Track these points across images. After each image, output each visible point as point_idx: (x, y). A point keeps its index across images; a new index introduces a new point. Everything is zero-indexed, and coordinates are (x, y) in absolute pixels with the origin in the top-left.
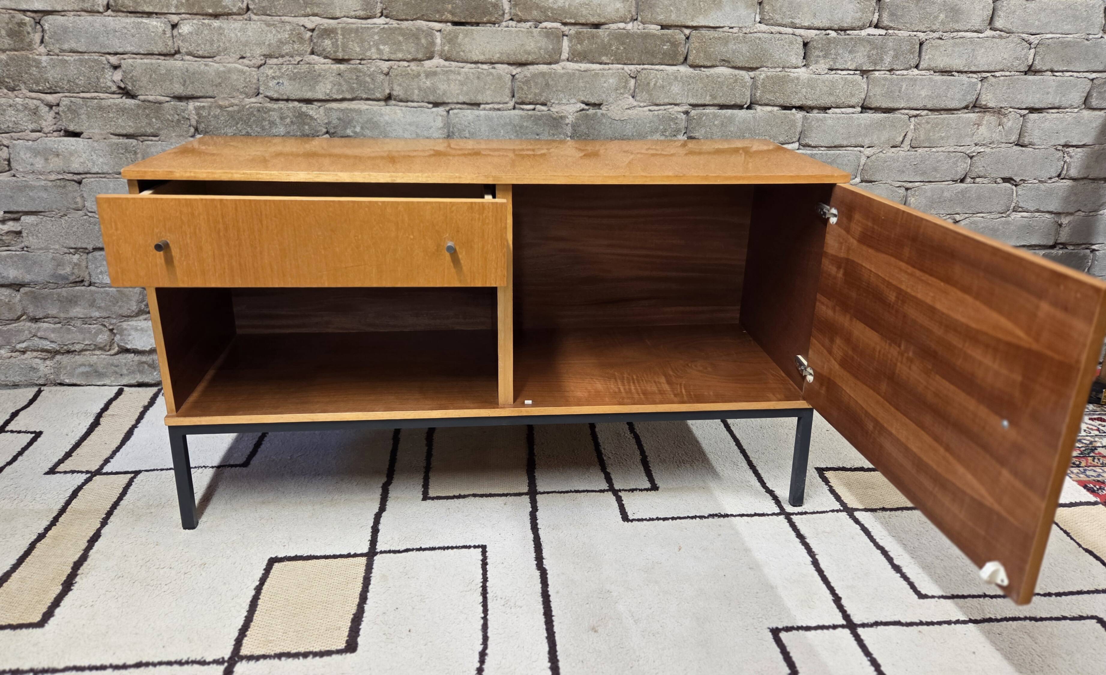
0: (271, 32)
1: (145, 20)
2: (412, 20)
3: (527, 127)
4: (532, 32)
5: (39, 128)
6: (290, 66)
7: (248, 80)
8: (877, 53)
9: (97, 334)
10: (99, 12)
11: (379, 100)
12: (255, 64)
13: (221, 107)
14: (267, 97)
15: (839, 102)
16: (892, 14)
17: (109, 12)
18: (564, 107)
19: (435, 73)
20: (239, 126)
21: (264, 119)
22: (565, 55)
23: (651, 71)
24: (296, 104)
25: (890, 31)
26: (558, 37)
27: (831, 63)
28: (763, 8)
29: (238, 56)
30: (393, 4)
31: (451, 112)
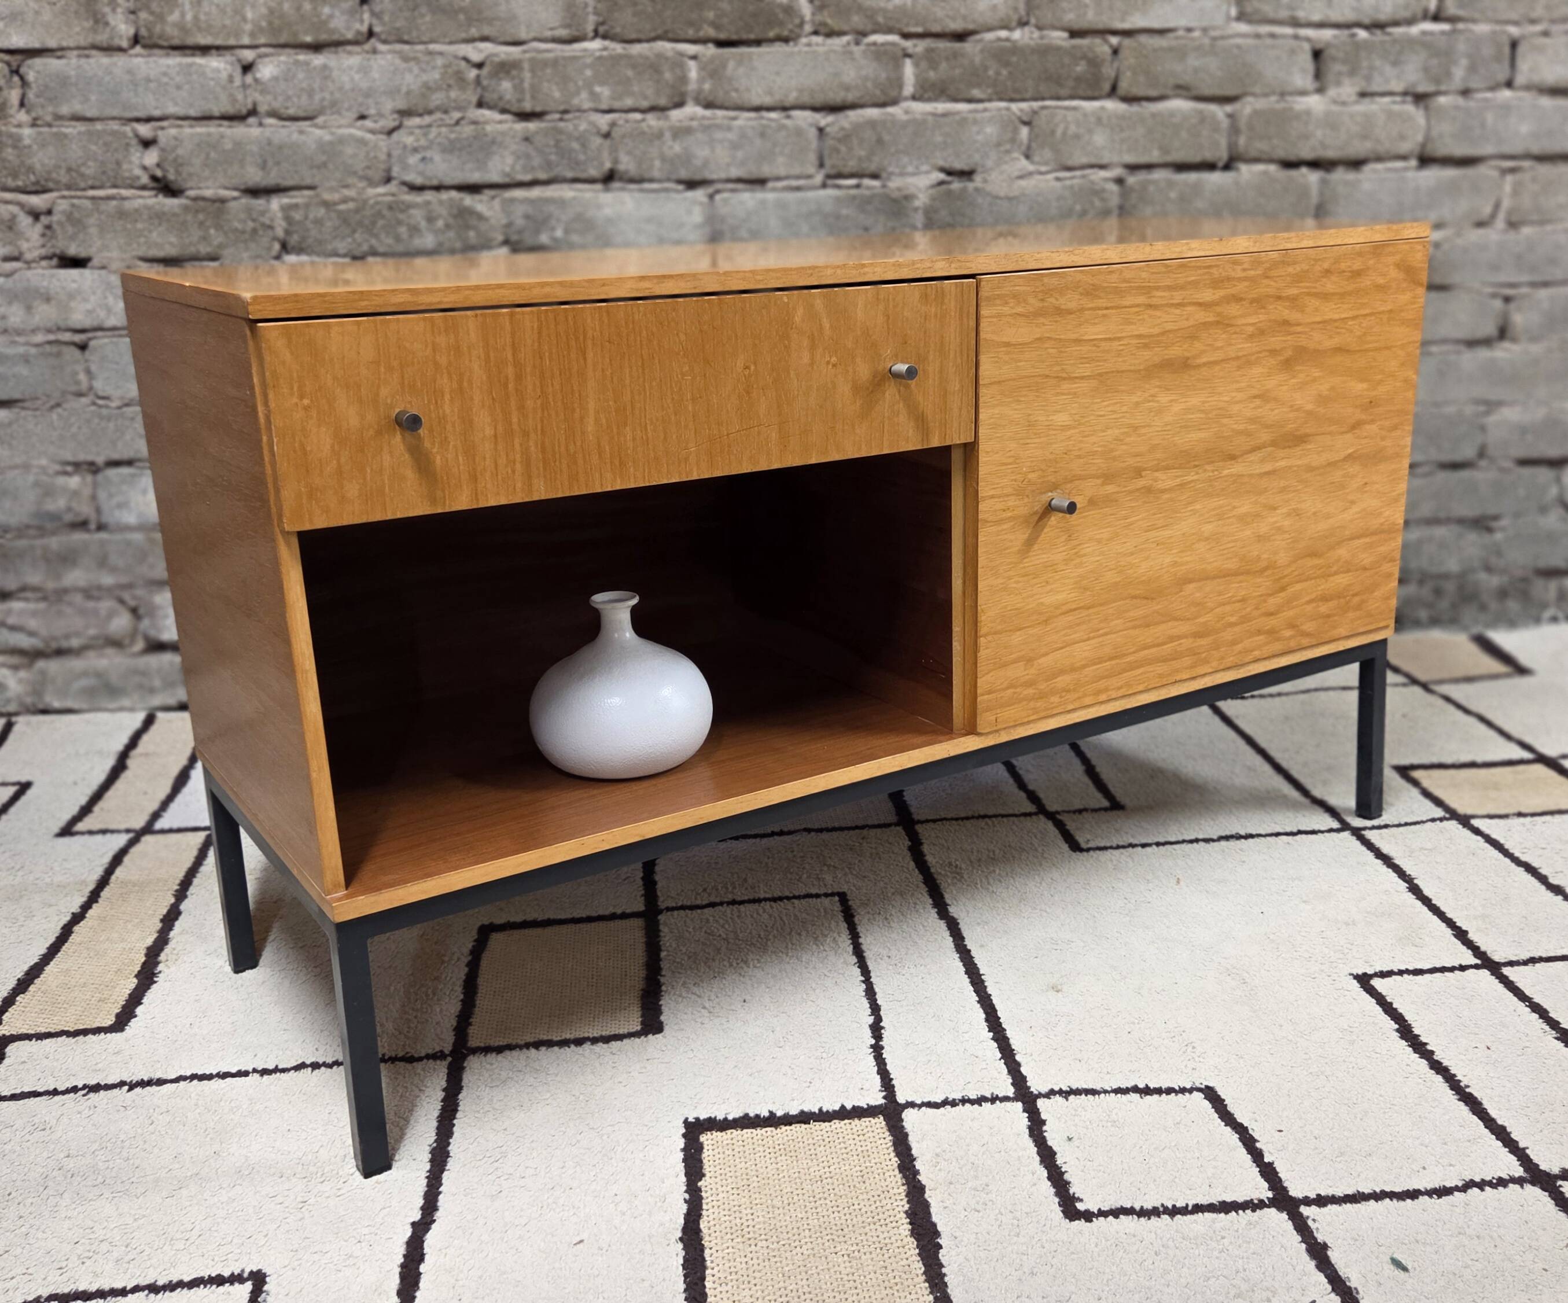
0: (410, 70)
1: (199, 60)
2: (648, 41)
3: (847, 217)
4: (851, 53)
5: (16, 254)
6: (444, 130)
7: (372, 154)
8: (1440, 64)
9: (109, 617)
10: (121, 49)
11: (591, 181)
12: (383, 127)
13: (326, 204)
14: (404, 183)
15: (1381, 149)
17: (138, 49)
18: (910, 180)
19: (688, 131)
20: (357, 236)
21: (400, 223)
22: (909, 89)
23: (1058, 111)
24: (454, 194)
25: (1461, 26)
26: (894, 58)
27: (1363, 84)
29: (355, 115)
30: (616, 15)
31: (718, 197)
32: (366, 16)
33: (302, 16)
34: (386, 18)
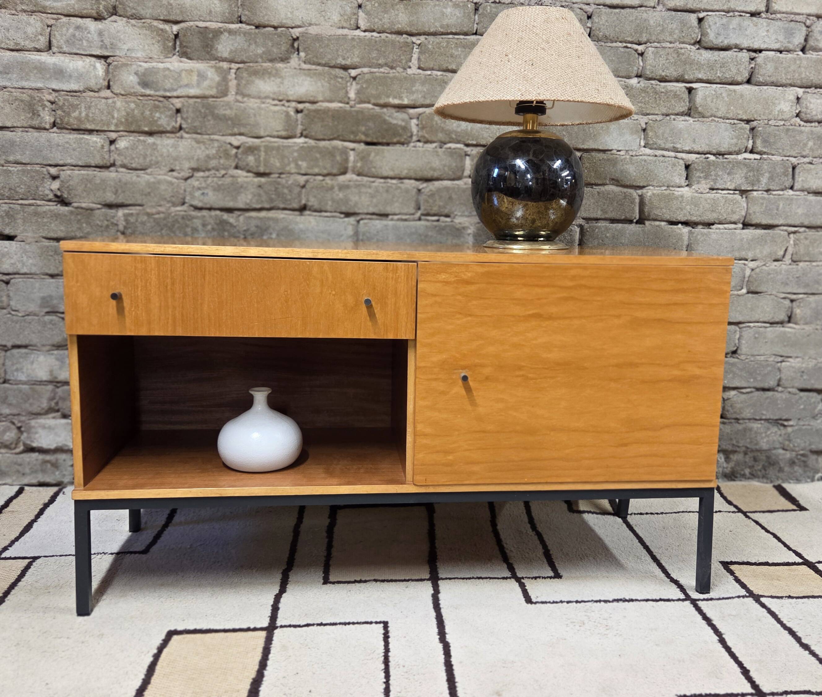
0: (200, 148)
1: (86, 137)
2: (329, 140)
3: (431, 236)
4: (437, 152)
6: (215, 179)
7: (175, 190)
8: (754, 175)
9: (4, 431)
10: (45, 129)
11: (294, 210)
12: (183, 176)
13: (149, 215)
14: (192, 206)
15: (722, 218)
16: (765, 141)
17: (55, 129)
18: (465, 219)
19: (347, 187)
20: (163, 231)
21: (187, 226)
22: (467, 172)
24: (218, 212)
25: (765, 156)
26: (460, 156)
27: (712, 183)
28: (647, 134)
29: (168, 169)
30: (312, 126)
31: (361, 222)
32: (179, 119)
33: (144, 117)
34: (189, 121)
